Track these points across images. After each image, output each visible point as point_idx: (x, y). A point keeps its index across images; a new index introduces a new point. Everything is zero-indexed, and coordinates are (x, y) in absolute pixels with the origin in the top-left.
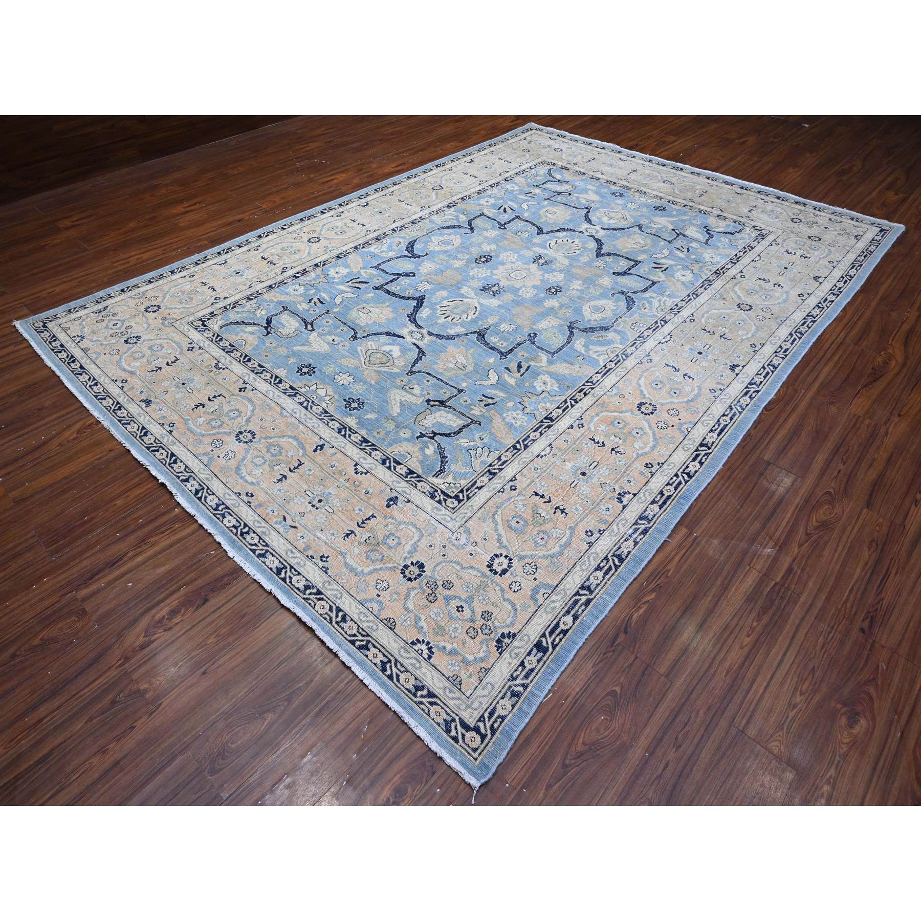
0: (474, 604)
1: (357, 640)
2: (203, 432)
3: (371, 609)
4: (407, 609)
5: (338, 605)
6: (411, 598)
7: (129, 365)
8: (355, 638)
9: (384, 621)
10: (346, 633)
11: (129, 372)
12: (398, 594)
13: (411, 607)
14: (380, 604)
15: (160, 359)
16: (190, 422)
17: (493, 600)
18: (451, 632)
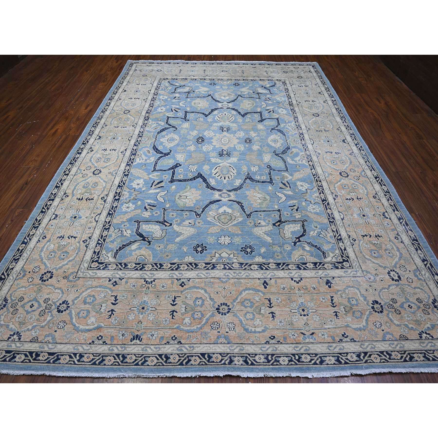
0: (411, 300)
1: (405, 358)
2: (199, 326)
3: (390, 339)
4: (398, 325)
5: (379, 351)
6: (393, 319)
7: (88, 325)
8: (404, 358)
9: (401, 339)
10: (398, 359)
11: (94, 329)
12: (387, 322)
13: (398, 323)
14: (388, 333)
15: (103, 305)
16: (182, 327)
17: (412, 292)
18: (421, 319)
